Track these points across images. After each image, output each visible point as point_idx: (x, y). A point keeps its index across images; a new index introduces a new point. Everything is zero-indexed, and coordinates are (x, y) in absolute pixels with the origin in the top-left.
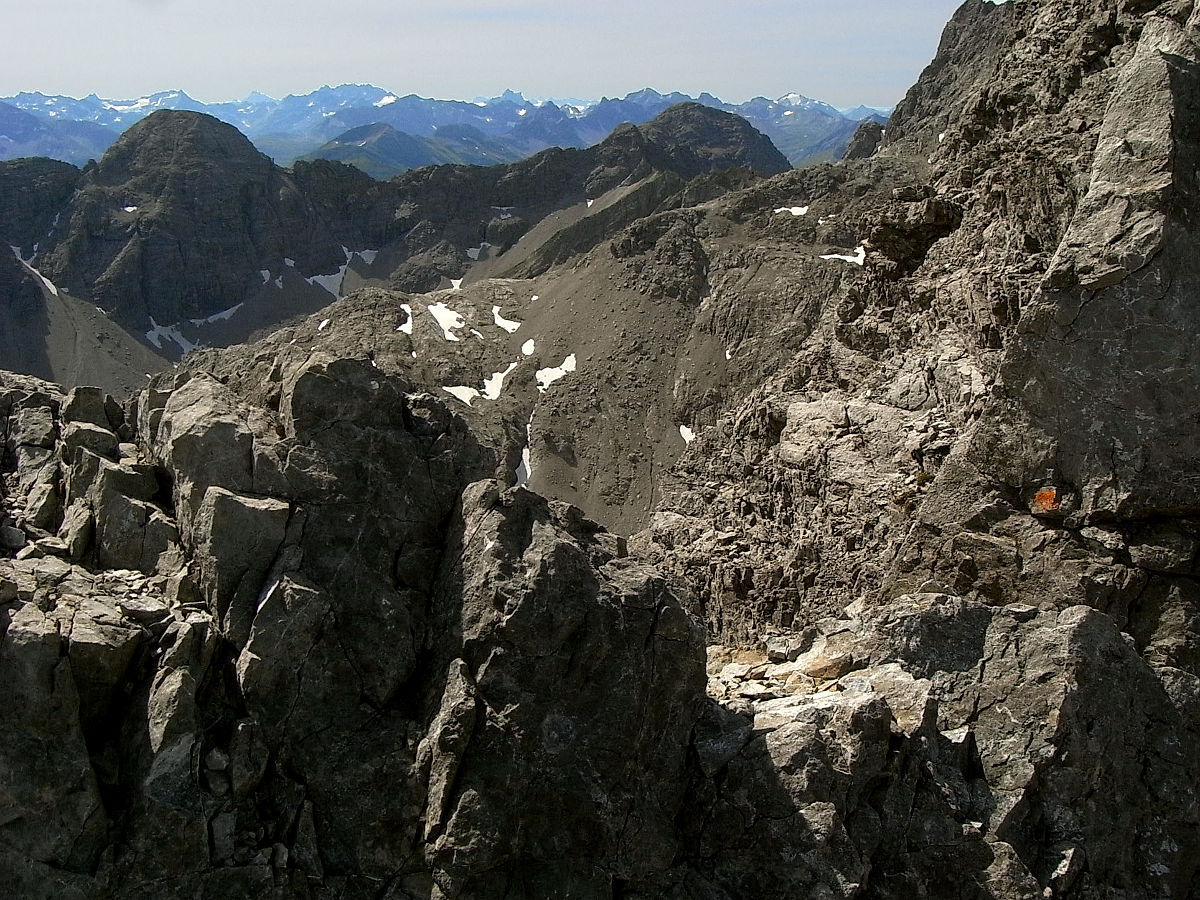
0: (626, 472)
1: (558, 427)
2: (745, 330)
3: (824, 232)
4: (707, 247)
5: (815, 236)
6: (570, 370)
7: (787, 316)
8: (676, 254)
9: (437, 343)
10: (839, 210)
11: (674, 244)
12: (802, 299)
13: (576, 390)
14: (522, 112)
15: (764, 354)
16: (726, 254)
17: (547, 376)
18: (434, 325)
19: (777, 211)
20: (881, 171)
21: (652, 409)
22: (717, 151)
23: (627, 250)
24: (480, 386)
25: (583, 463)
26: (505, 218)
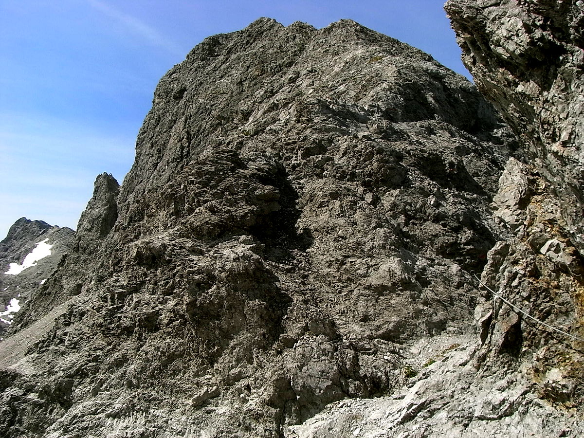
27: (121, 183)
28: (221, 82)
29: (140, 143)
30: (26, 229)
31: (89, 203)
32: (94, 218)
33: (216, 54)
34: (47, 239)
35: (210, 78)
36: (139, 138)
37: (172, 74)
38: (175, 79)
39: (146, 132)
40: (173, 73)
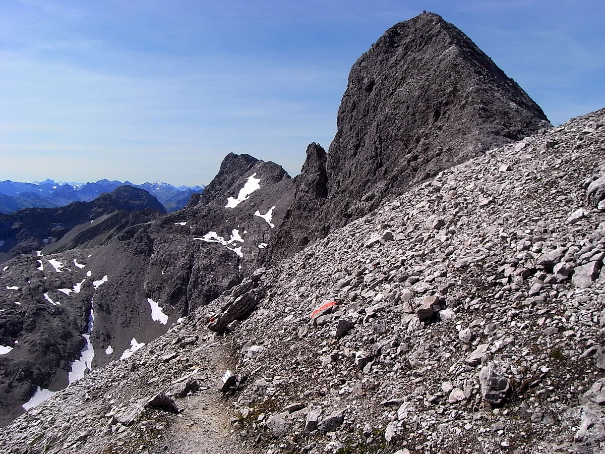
0: (130, 315)
1: (103, 301)
2: (168, 264)
3: (193, 231)
4: (153, 236)
5: (189, 232)
6: (105, 281)
7: (183, 259)
8: (142, 239)
9: (54, 273)
10: (196, 223)
11: (141, 236)
12: (187, 253)
13: (109, 288)
14: (55, 187)
15: (176, 272)
16: (159, 239)
17: (97, 284)
18: (51, 267)
19: (176, 224)
20: (209, 210)
21: (137, 293)
22: (137, 202)
23: (123, 238)
24: (72, 288)
25: (113, 313)
26: (59, 227)
27: (327, 151)
28: (401, 91)
29: (340, 121)
30: (235, 163)
31: (303, 166)
32: (309, 182)
33: (396, 45)
34: (255, 174)
35: (392, 72)
36: (339, 116)
37: (361, 63)
38: (365, 67)
39: (344, 112)
40: (362, 61)
